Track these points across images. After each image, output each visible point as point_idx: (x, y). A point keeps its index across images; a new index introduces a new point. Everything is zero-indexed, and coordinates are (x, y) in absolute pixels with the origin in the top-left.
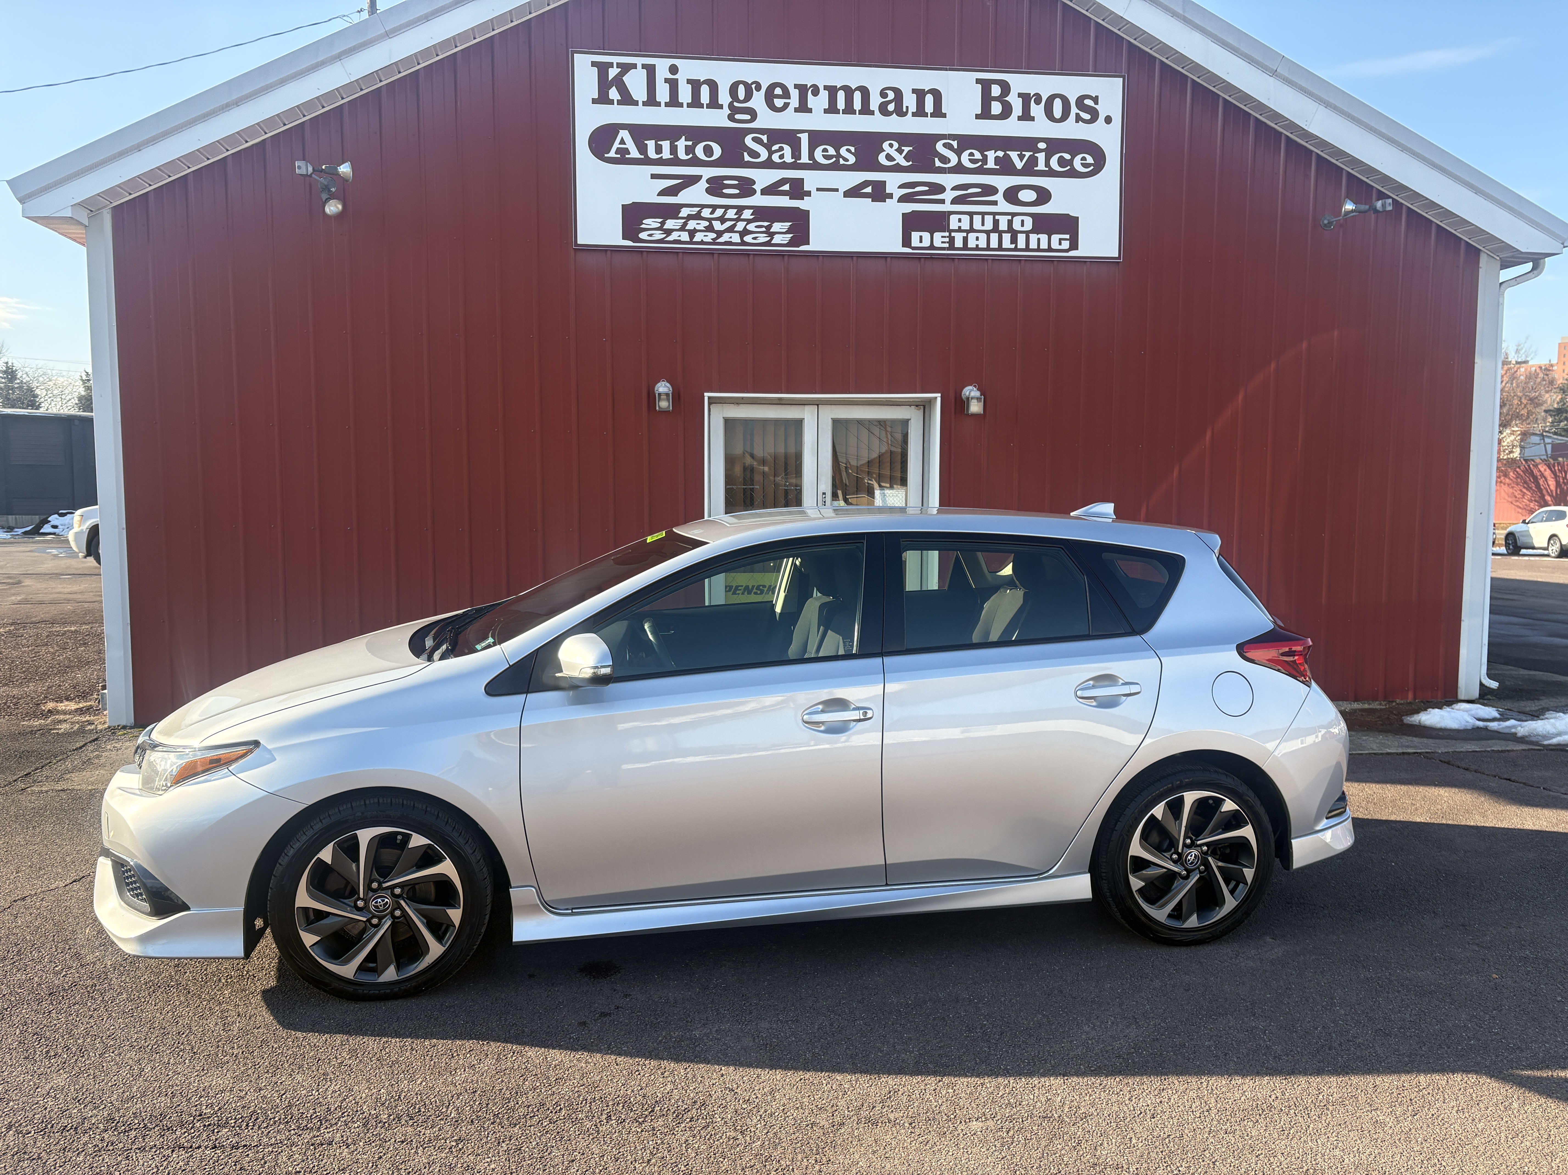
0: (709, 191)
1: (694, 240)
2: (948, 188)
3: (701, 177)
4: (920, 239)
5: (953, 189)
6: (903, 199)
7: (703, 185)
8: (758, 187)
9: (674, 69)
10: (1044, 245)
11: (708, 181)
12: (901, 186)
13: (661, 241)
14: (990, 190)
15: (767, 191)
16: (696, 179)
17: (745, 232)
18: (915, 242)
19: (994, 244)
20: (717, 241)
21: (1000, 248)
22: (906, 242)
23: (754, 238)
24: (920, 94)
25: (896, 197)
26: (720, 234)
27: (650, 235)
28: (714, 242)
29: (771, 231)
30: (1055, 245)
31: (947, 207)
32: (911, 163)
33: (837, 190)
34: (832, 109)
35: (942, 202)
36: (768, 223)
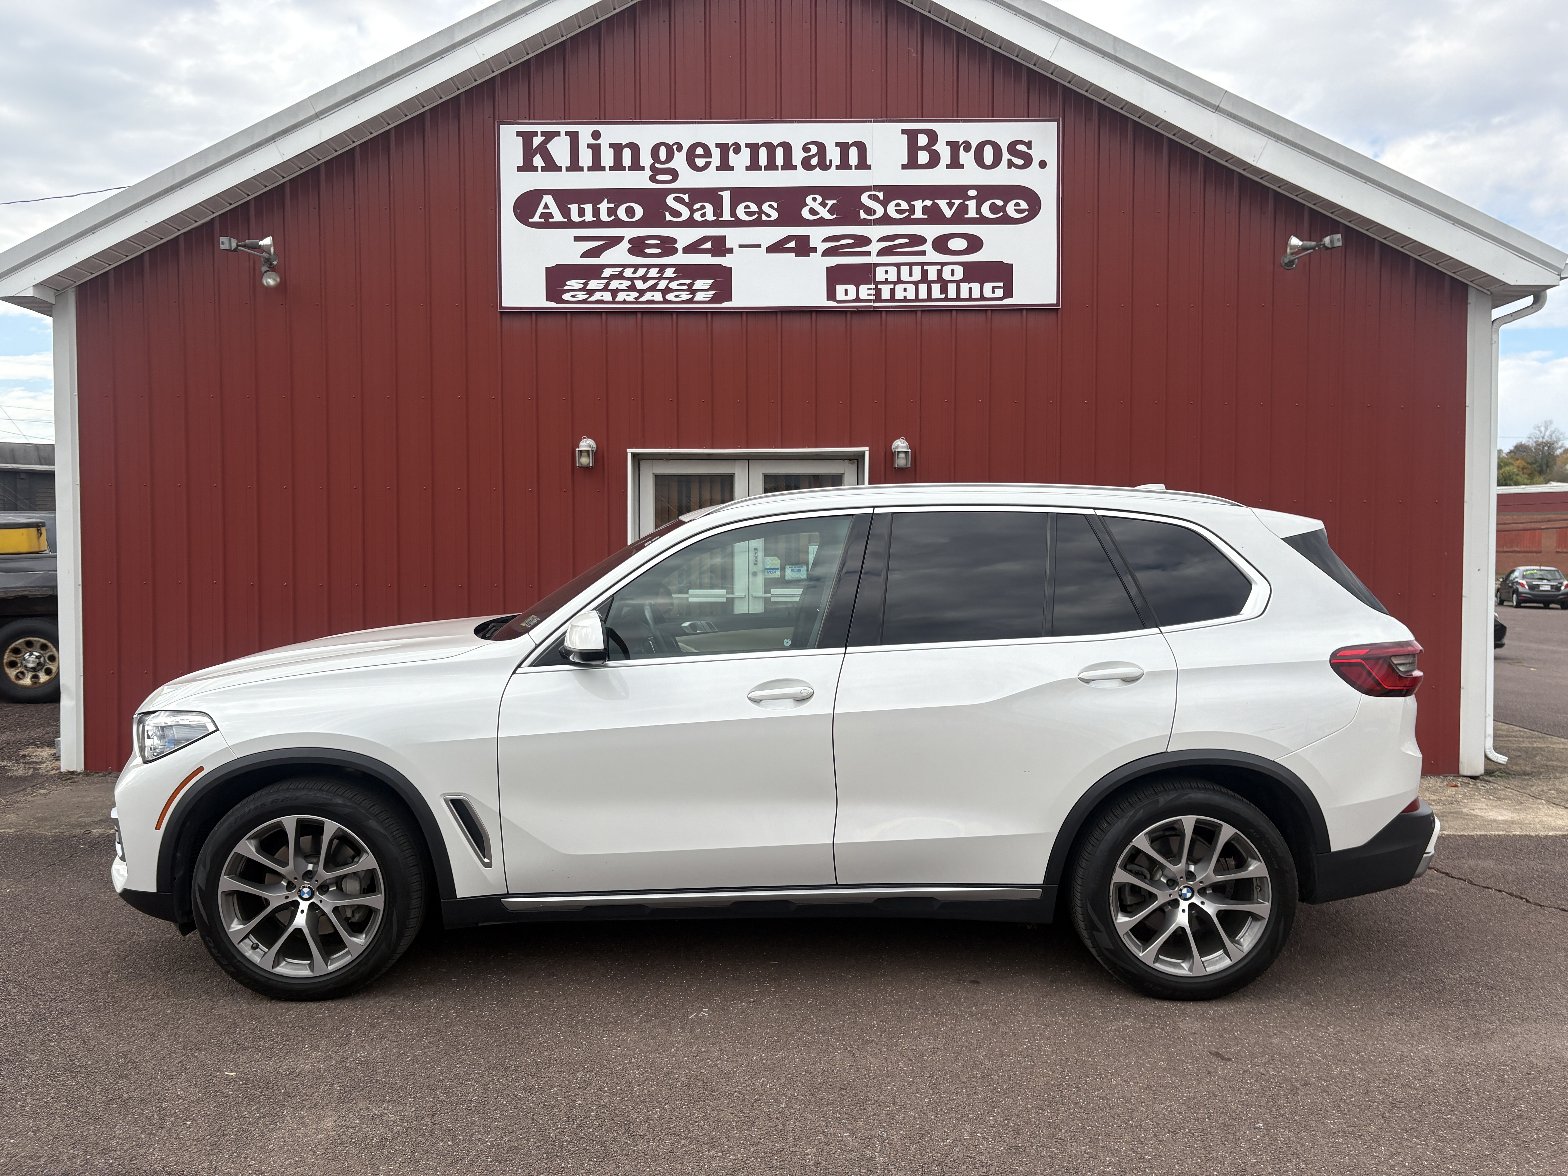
0: (630, 251)
1: (616, 300)
2: (874, 240)
3: (623, 238)
4: (846, 293)
5: (879, 240)
6: (827, 253)
7: (625, 245)
8: (680, 246)
9: (596, 135)
10: (976, 294)
11: (630, 242)
12: (826, 240)
13: (584, 301)
14: (919, 240)
15: (691, 249)
16: (618, 240)
17: (667, 290)
18: (840, 295)
19: (923, 294)
20: (641, 300)
21: (929, 298)
22: (831, 295)
23: (677, 296)
24: (844, 148)
25: (820, 251)
26: (642, 293)
27: (573, 296)
28: (636, 301)
29: (693, 288)
30: (988, 293)
31: (873, 259)
32: (835, 216)
33: (759, 246)
34: (754, 165)
35: (868, 254)
36: (691, 281)
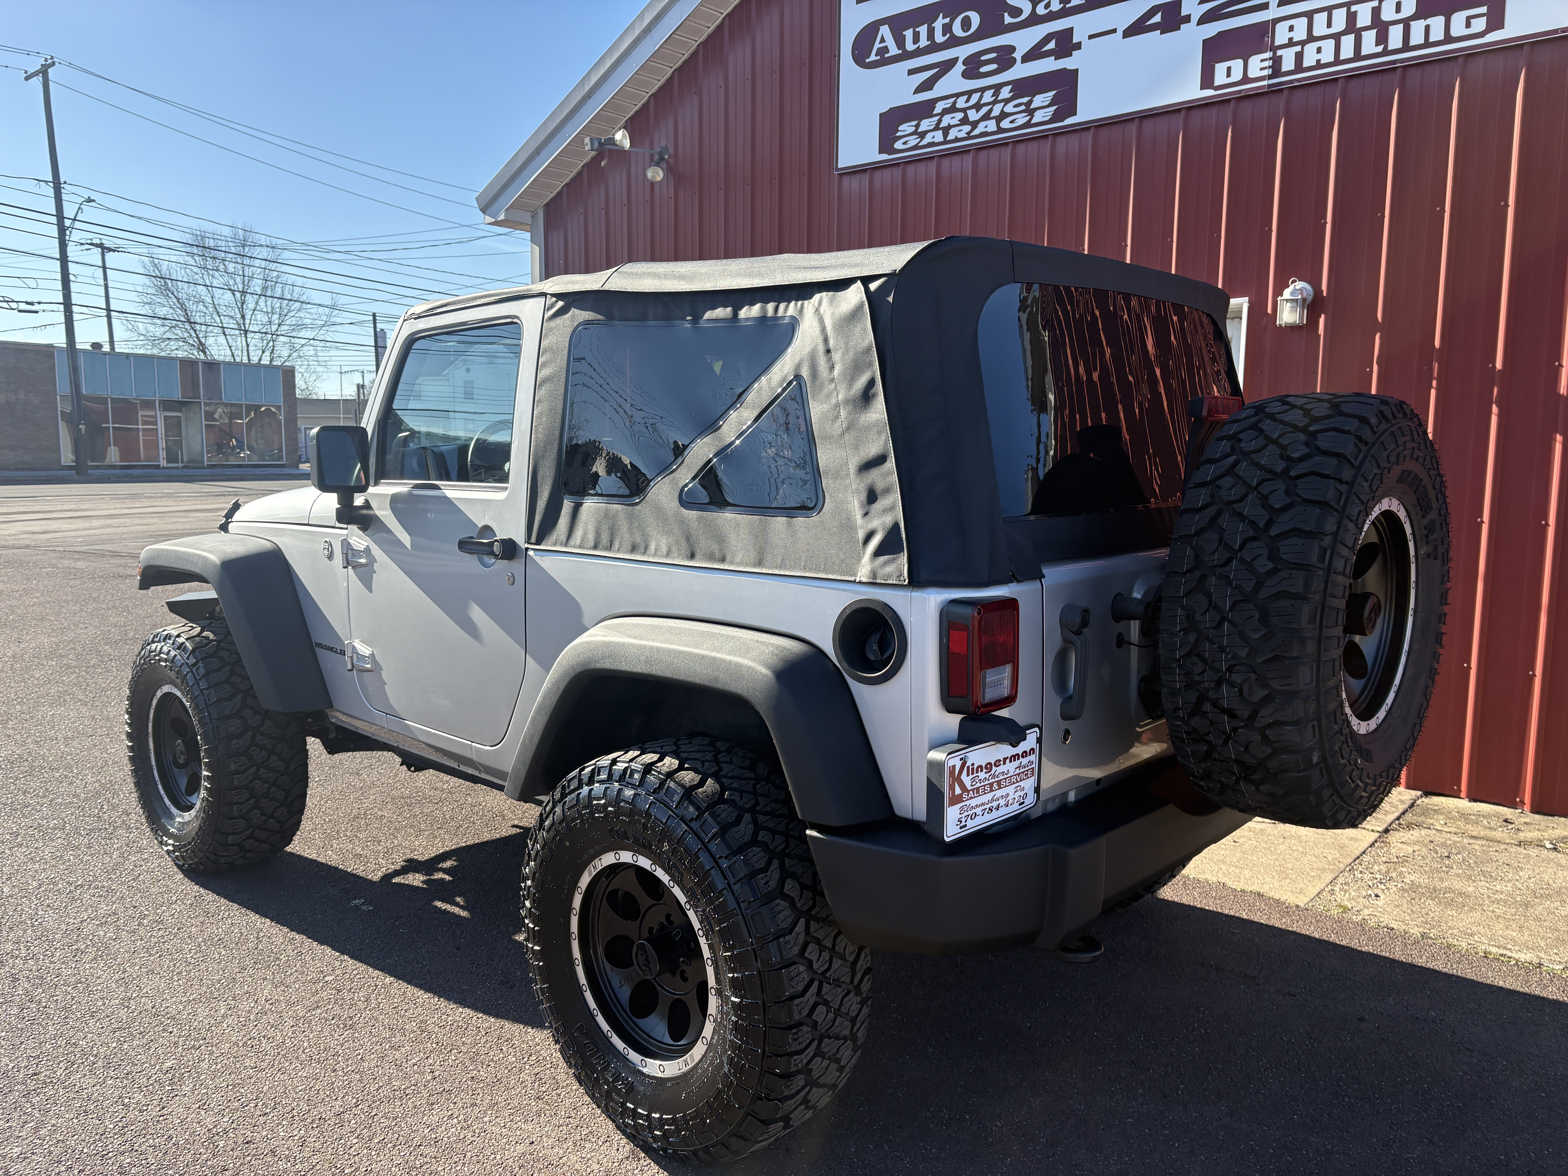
0: (965, 74)
1: (948, 139)
3: (957, 59)
4: (1228, 72)
6: (1205, 19)
7: (960, 67)
8: (1018, 54)
10: (1437, 34)
11: (964, 63)
12: (1204, 1)
13: (916, 147)
16: (950, 64)
17: (1003, 115)
18: (1220, 78)
20: (973, 134)
22: (1207, 80)
23: (1012, 122)
25: (1195, 19)
27: (905, 143)
28: (969, 137)
29: (1032, 107)
30: (1459, 29)
31: (1269, 14)
33: (1114, 31)
35: (1265, 7)
36: (1029, 98)
